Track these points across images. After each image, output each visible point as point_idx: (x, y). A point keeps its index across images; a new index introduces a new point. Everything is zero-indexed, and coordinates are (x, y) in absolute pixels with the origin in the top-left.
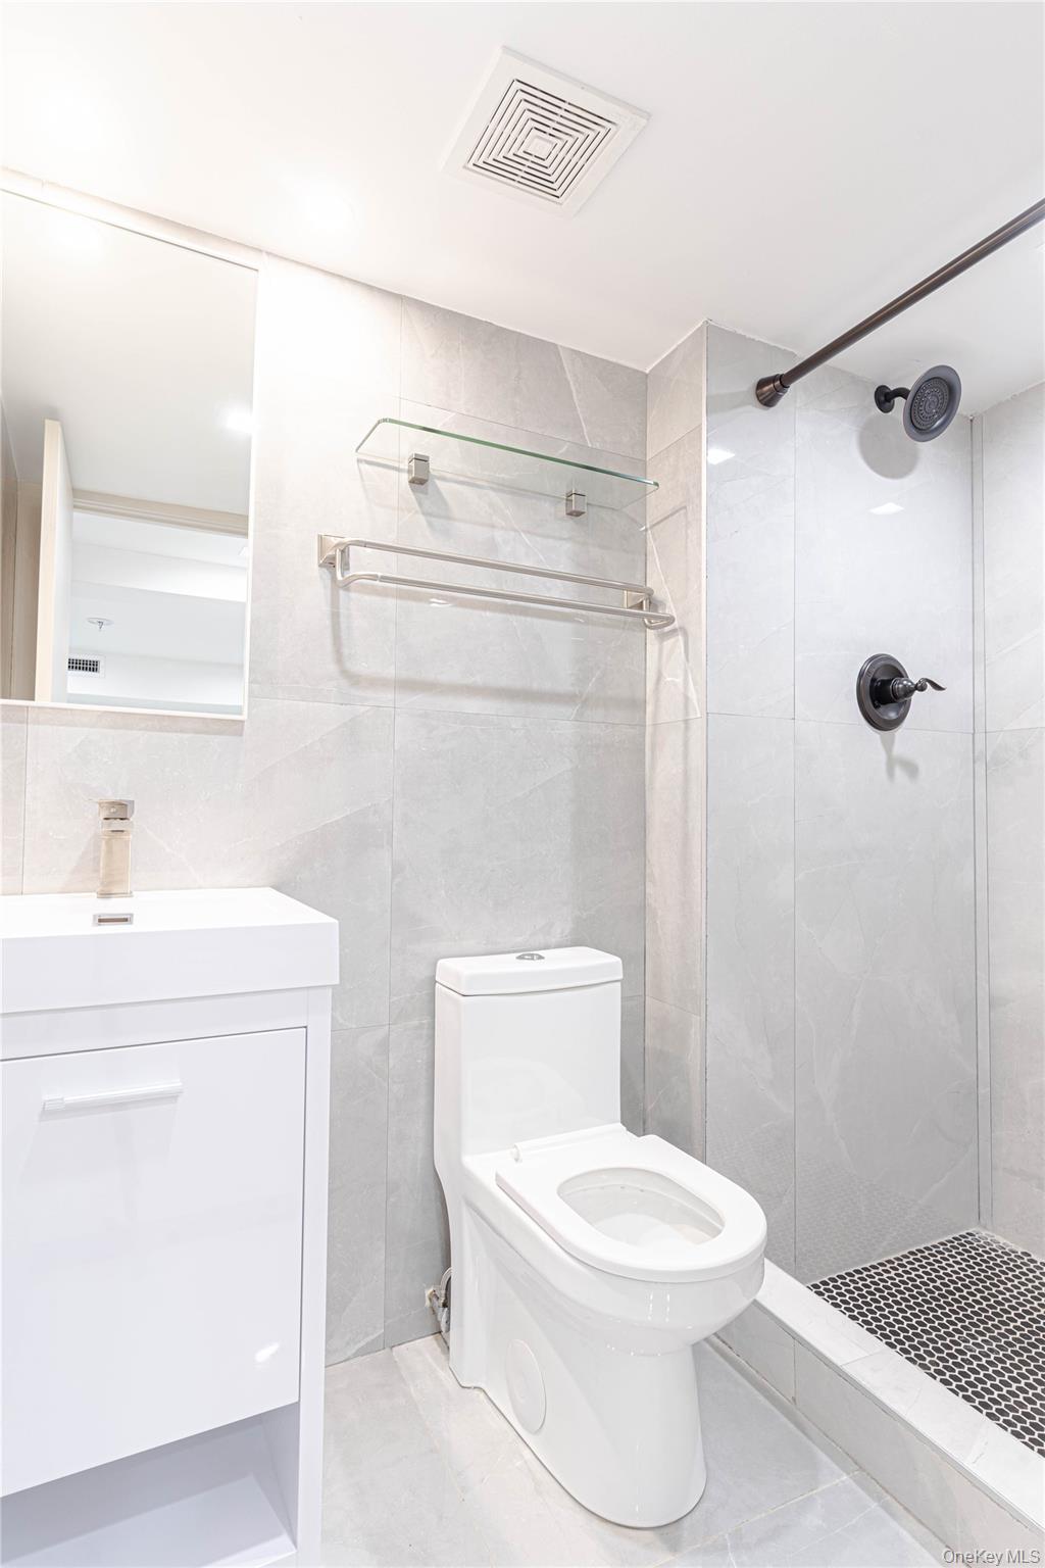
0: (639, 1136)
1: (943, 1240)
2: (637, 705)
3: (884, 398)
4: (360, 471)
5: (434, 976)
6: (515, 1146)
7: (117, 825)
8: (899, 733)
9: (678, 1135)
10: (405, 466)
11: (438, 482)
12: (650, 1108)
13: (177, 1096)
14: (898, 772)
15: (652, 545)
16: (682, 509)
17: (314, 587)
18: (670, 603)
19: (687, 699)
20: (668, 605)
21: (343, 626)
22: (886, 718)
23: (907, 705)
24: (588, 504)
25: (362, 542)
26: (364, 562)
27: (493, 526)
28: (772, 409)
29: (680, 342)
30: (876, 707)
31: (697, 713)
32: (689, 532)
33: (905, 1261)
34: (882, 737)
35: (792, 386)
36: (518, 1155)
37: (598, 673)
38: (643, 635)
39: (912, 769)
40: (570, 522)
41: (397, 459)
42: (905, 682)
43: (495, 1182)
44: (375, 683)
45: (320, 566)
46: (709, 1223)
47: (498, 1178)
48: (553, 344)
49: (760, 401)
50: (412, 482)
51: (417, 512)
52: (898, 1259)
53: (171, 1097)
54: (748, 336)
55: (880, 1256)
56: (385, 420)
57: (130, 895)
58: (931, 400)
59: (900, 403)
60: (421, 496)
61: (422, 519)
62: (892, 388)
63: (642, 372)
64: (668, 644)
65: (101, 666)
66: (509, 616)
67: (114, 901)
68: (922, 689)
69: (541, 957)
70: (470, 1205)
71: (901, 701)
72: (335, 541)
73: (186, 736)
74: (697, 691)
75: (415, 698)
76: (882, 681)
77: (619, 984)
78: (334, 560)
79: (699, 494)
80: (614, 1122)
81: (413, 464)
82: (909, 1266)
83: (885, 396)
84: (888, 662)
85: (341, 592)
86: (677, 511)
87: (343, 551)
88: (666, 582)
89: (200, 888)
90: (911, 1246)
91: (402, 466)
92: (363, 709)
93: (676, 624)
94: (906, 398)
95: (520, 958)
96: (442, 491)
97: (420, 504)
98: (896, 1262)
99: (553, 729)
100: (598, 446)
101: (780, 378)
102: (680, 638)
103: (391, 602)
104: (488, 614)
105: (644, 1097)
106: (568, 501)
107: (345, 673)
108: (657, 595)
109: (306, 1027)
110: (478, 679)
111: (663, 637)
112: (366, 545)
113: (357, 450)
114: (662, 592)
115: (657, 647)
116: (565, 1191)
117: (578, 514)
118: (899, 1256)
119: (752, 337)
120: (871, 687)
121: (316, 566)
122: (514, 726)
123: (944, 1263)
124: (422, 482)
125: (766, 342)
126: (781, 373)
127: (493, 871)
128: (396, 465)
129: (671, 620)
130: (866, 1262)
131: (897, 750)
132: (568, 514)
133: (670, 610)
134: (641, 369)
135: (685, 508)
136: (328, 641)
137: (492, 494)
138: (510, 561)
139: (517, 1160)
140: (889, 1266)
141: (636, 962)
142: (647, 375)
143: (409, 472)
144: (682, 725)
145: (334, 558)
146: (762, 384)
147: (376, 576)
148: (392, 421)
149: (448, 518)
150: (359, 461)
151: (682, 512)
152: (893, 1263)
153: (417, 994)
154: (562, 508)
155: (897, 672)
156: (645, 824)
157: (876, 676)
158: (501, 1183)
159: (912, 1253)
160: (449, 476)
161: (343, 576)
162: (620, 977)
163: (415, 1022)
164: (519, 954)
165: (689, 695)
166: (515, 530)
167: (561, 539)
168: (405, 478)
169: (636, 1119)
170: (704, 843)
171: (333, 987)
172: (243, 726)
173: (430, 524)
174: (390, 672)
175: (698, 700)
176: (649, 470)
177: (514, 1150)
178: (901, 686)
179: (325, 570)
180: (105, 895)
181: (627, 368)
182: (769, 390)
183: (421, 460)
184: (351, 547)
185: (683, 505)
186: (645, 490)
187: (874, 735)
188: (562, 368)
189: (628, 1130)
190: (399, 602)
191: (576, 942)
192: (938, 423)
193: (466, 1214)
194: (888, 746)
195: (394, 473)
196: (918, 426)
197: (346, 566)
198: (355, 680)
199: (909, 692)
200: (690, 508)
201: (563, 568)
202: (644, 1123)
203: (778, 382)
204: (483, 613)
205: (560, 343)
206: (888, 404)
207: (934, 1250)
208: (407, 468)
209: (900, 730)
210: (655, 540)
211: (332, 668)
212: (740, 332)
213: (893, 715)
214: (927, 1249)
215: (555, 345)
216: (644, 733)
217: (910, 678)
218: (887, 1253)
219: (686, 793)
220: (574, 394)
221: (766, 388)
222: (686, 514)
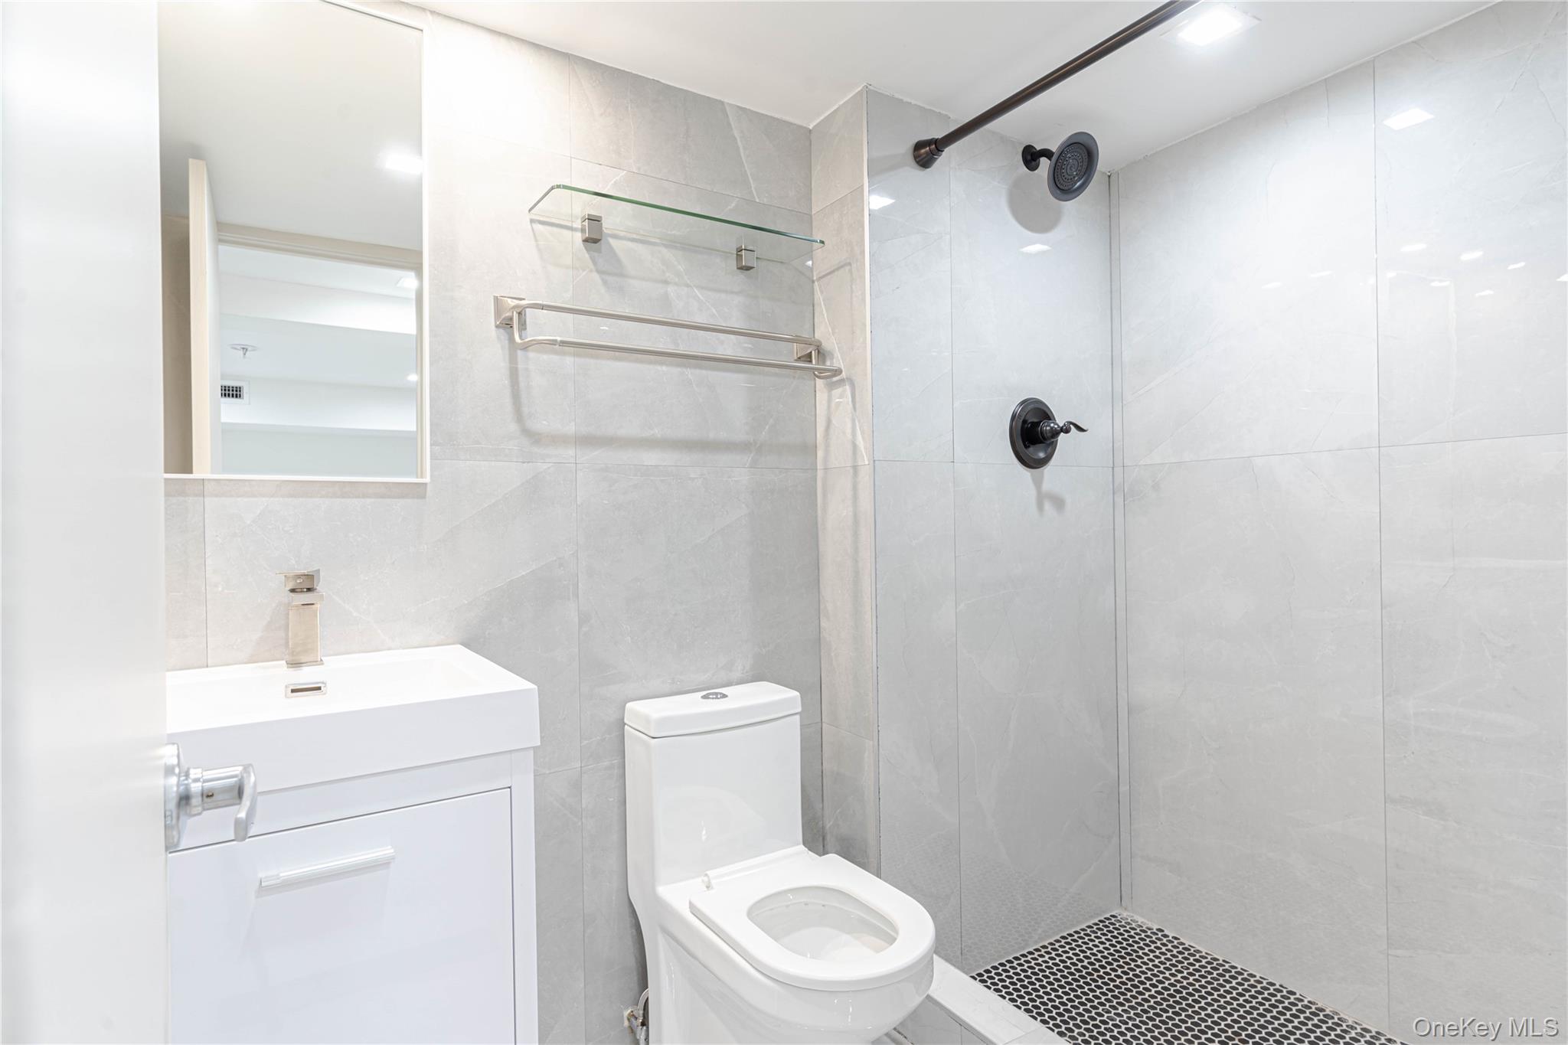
0: (820, 856)
1: (1090, 924)
2: (808, 450)
3: (1031, 157)
4: (533, 230)
5: (623, 719)
6: (706, 875)
7: (306, 598)
8: (1047, 470)
9: (854, 852)
10: (578, 224)
11: (611, 241)
12: (828, 825)
13: (389, 863)
14: (1048, 506)
15: (819, 296)
16: (849, 265)
17: (492, 349)
18: (837, 354)
19: (855, 446)
20: (835, 355)
21: (522, 384)
22: (1036, 457)
23: (1054, 446)
24: (757, 258)
25: (540, 305)
26: (542, 326)
27: (666, 282)
28: (928, 170)
29: (841, 103)
30: (1027, 447)
31: (865, 460)
32: (854, 287)
33: (1057, 945)
34: (1032, 475)
35: (947, 150)
36: (709, 882)
37: (771, 421)
38: (813, 383)
39: (1059, 503)
40: (741, 276)
41: (570, 219)
42: (1052, 425)
43: (688, 909)
44: (557, 440)
45: (497, 327)
46: (885, 932)
47: (692, 907)
48: (720, 101)
49: (918, 162)
50: (586, 241)
51: (591, 271)
52: (1051, 944)
53: (384, 864)
54: (905, 100)
55: (1036, 942)
56: (558, 187)
57: (321, 662)
58: (1072, 163)
59: (1045, 163)
60: (596, 254)
61: (596, 276)
62: (1038, 148)
63: (805, 128)
64: (837, 392)
65: (245, 392)
66: (685, 370)
67: (306, 670)
68: (1067, 431)
69: (724, 696)
70: (665, 931)
71: (1048, 442)
72: (512, 303)
73: (369, 501)
74: (863, 438)
75: (596, 453)
76: (1032, 423)
77: (798, 717)
78: (511, 321)
79: (863, 252)
80: (798, 844)
81: (586, 223)
82: (1061, 950)
83: (1032, 155)
84: (1037, 406)
85: (520, 353)
86: (842, 267)
87: (520, 314)
88: (833, 333)
89: (389, 649)
90: (1061, 931)
91: (575, 226)
92: (545, 466)
93: (844, 375)
94: (1050, 160)
95: (704, 697)
96: (615, 248)
97: (594, 262)
98: (1050, 947)
99: (729, 477)
100: (765, 201)
101: (935, 142)
102: (848, 387)
103: (569, 360)
104: (664, 368)
105: (823, 816)
106: (739, 257)
107: (527, 432)
108: (826, 345)
109: (510, 787)
110: (657, 432)
111: (831, 386)
112: (543, 307)
113: (530, 211)
114: (829, 344)
115: (825, 395)
116: (755, 913)
117: (748, 268)
118: (1052, 941)
119: (909, 101)
120: (1022, 427)
121: (494, 328)
122: (692, 476)
123: (1091, 945)
124: (596, 241)
125: (922, 105)
126: (937, 137)
127: (676, 615)
128: (569, 224)
129: (838, 372)
130: (1024, 949)
131: (1046, 486)
132: (738, 268)
133: (837, 361)
134: (805, 125)
135: (850, 264)
136: (507, 400)
137: (664, 250)
138: (684, 318)
139: (708, 887)
140: (1043, 950)
141: (813, 692)
142: (810, 131)
143: (583, 230)
144: (851, 471)
145: (511, 319)
146: (919, 146)
147: (556, 341)
148: (565, 187)
149: (622, 275)
150: (532, 221)
151: (847, 268)
152: (1047, 948)
153: (608, 736)
154: (733, 263)
155: (1046, 415)
156: (818, 563)
157: (1027, 418)
158: (693, 909)
159: (1063, 938)
160: (622, 234)
161: (520, 337)
162: (799, 709)
163: (606, 763)
164: (704, 693)
165: (857, 443)
166: (688, 286)
167: (732, 292)
168: (579, 237)
169: (816, 839)
170: (874, 581)
171: (535, 748)
172: (426, 488)
173: (605, 282)
174: (571, 429)
175: (866, 448)
176: (814, 224)
177: (706, 879)
178: (1048, 428)
179: (501, 330)
180: (295, 664)
181: (791, 124)
182: (926, 153)
183: (594, 220)
184: (527, 310)
185: (848, 261)
186: (812, 247)
187: (1025, 473)
188: (729, 124)
189: (810, 850)
190: (577, 359)
191: (757, 678)
192: (1078, 184)
193: (661, 940)
194: (1038, 483)
195: (567, 233)
196: (1061, 187)
197: (523, 326)
198: (535, 438)
199: (1055, 433)
200: (854, 266)
201: (736, 323)
202: (824, 839)
203: (934, 146)
204: (659, 368)
205: (726, 101)
206: (1033, 163)
207: (1082, 933)
208: (580, 227)
209: (1049, 467)
210: (822, 292)
211: (513, 427)
212: (897, 96)
213: (1042, 455)
214: (1076, 932)
215: (722, 103)
216: (816, 476)
217: (1057, 422)
218: (1041, 939)
219: (856, 534)
220: (742, 150)
221: (923, 151)
222: (850, 271)
